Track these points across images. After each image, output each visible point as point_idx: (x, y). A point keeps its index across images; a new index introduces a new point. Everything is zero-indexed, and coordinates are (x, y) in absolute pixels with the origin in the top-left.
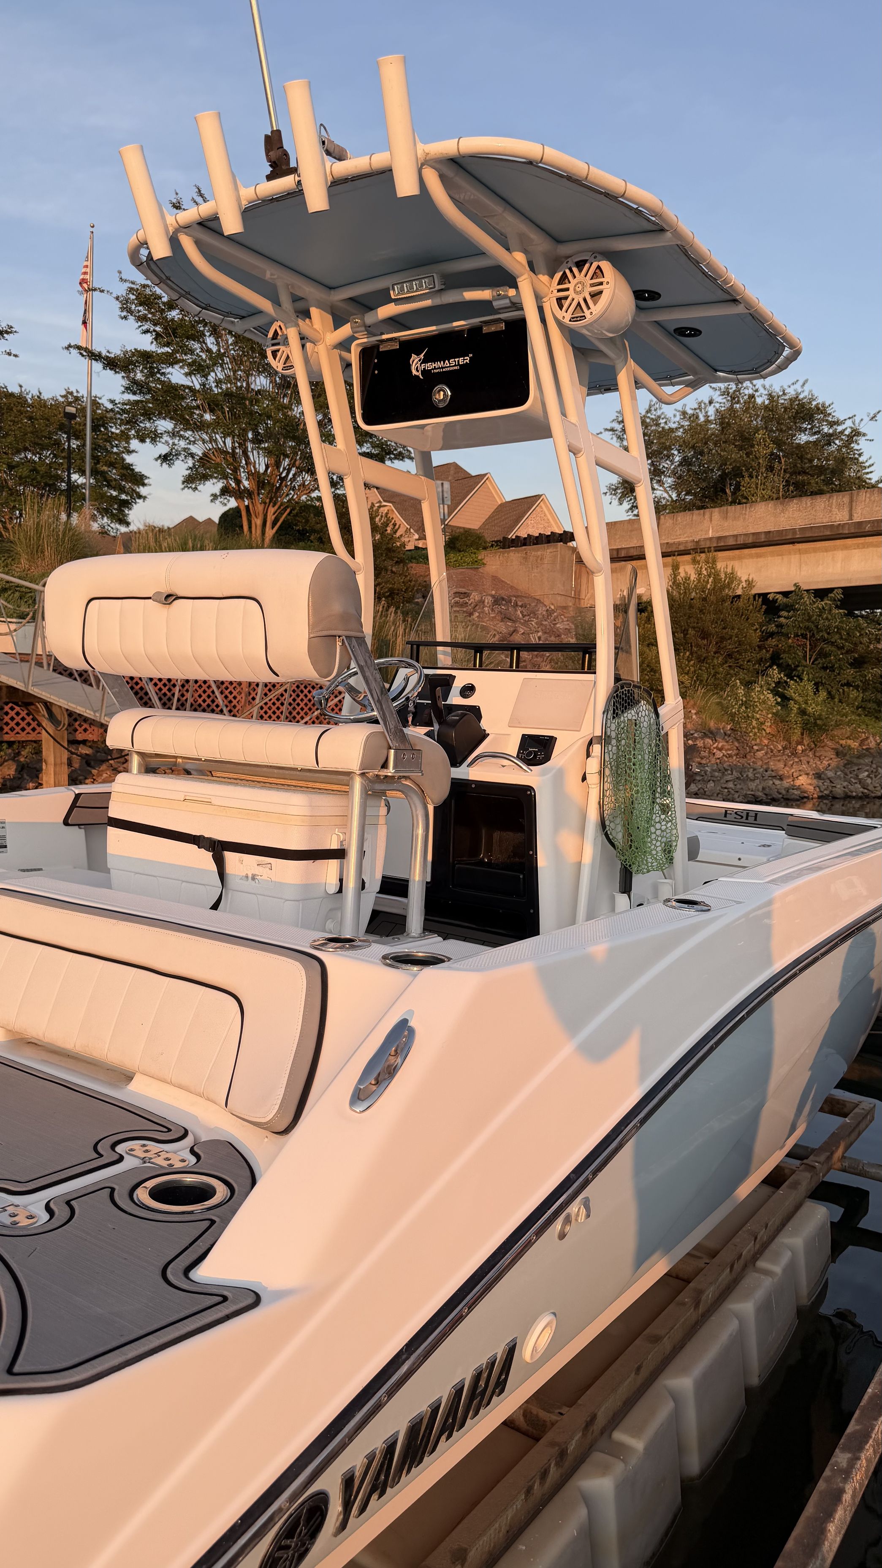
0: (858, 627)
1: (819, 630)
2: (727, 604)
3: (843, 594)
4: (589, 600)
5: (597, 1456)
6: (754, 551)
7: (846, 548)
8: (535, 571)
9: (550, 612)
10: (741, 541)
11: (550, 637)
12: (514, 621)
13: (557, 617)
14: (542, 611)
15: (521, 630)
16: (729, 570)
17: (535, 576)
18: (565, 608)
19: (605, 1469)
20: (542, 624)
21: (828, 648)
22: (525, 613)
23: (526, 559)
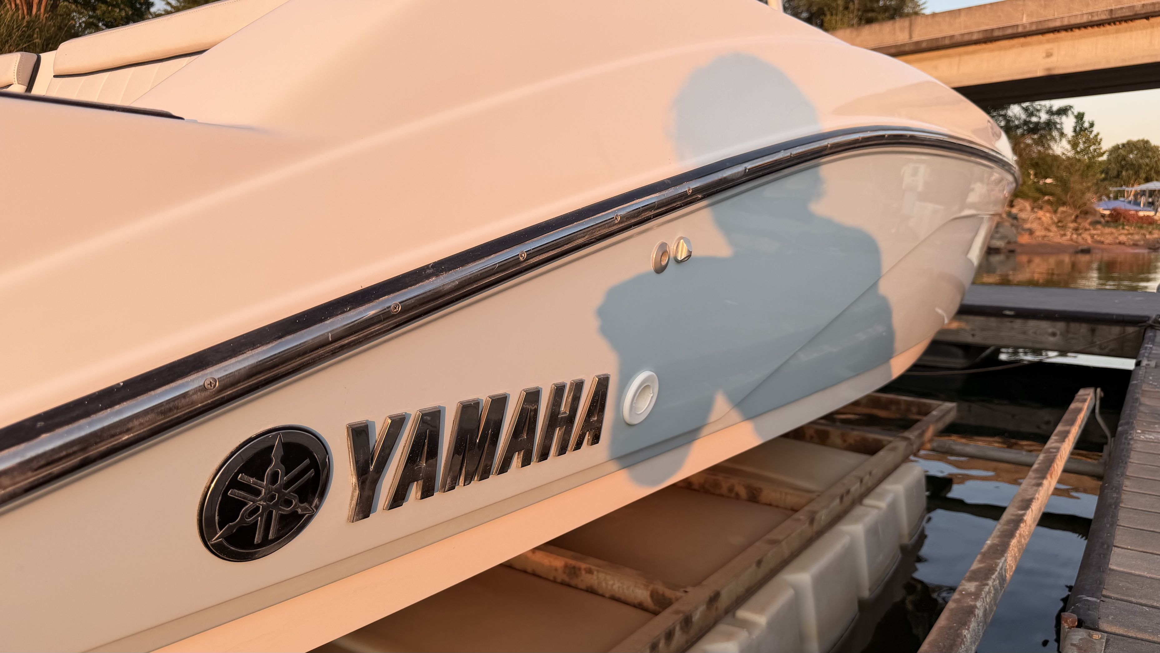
5: (722, 627)
19: (729, 637)
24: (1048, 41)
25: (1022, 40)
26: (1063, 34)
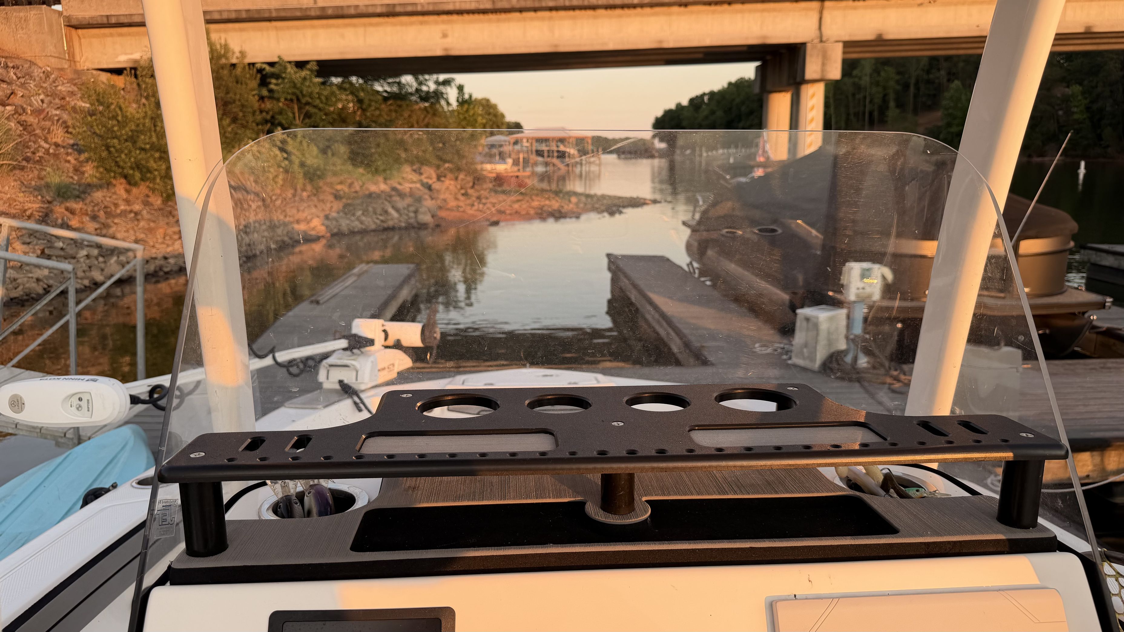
0: (333, 93)
1: (304, 96)
2: (226, 72)
3: (318, 65)
4: (85, 62)
6: (237, 25)
7: (313, 27)
8: (20, 31)
9: (47, 75)
10: (225, 16)
11: (54, 99)
12: (9, 84)
13: (56, 79)
14: (37, 72)
15: (19, 92)
16: (223, 42)
17: (21, 37)
18: (62, 69)
20: (42, 87)
21: (313, 110)
22: (19, 75)
23: (7, 19)
24: (443, 22)
25: (420, 18)
26: (455, 17)
